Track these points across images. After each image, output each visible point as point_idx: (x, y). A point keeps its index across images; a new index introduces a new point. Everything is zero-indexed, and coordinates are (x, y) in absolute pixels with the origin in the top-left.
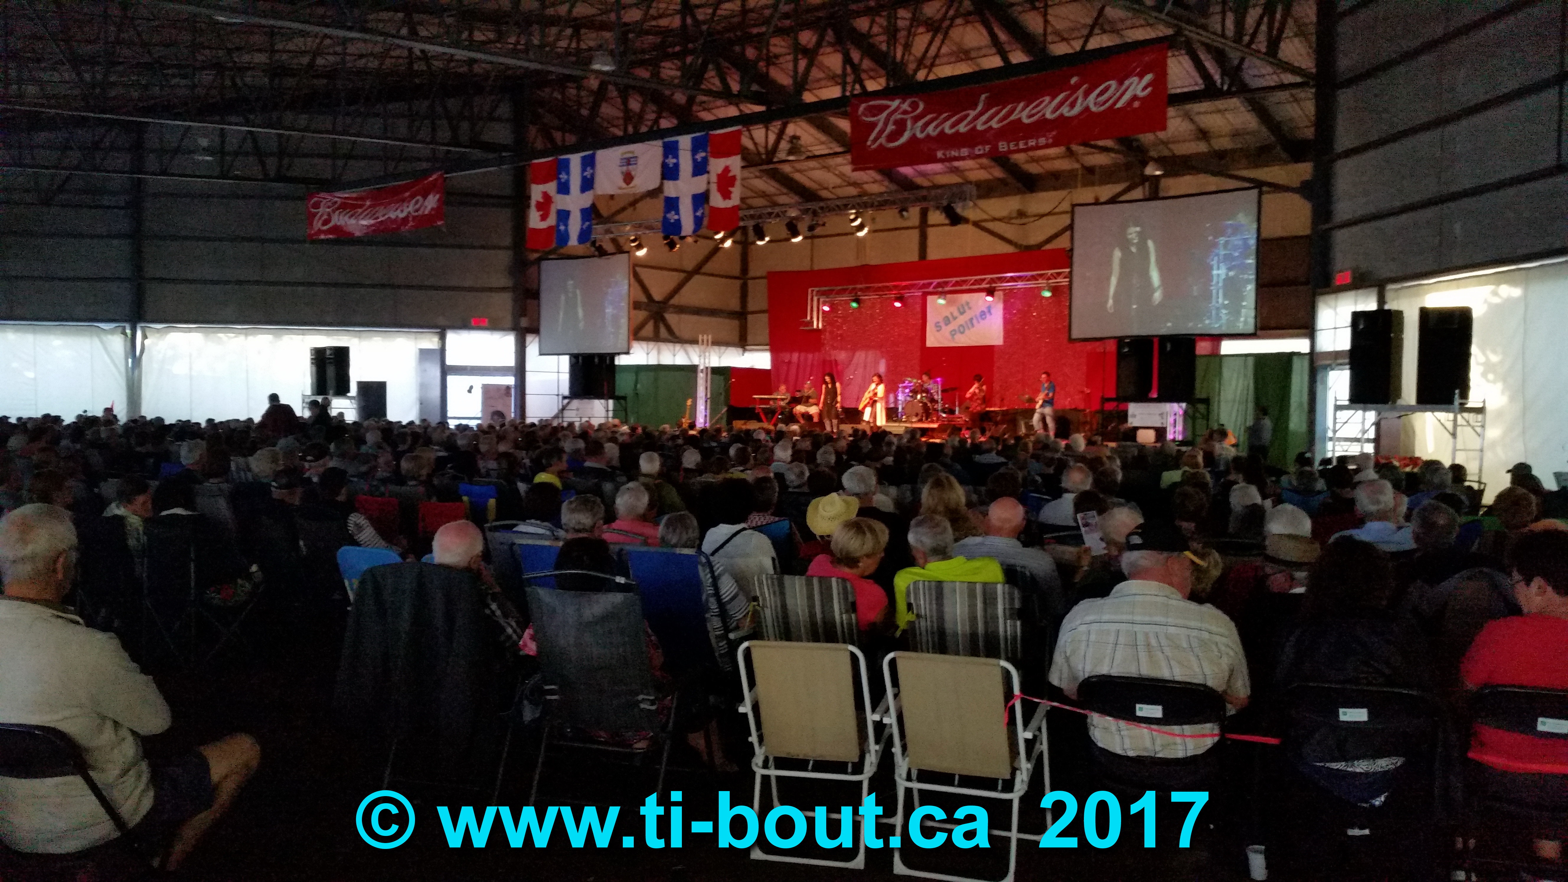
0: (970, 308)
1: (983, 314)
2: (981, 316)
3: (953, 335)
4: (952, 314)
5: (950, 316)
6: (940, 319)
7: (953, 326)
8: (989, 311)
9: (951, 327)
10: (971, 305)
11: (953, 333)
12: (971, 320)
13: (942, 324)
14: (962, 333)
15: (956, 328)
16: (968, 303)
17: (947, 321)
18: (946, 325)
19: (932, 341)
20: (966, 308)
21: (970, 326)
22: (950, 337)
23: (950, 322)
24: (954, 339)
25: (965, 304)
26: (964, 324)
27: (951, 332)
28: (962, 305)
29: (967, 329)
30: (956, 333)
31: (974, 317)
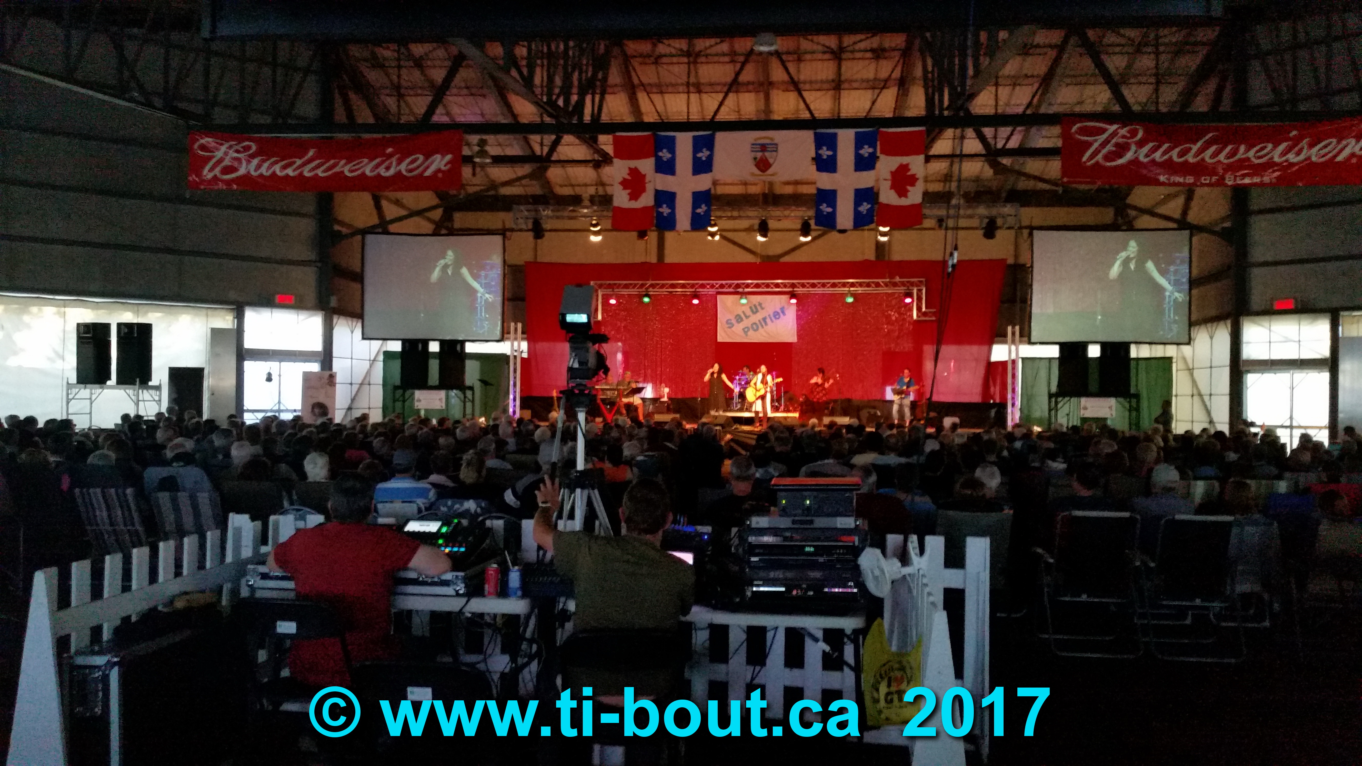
0: (763, 309)
1: (776, 315)
2: (775, 316)
3: (746, 333)
4: (743, 312)
5: (743, 316)
6: (731, 317)
7: (746, 323)
8: (783, 313)
9: (741, 326)
10: (763, 306)
11: (746, 330)
12: (764, 319)
13: (734, 321)
14: (756, 330)
15: (750, 326)
16: (760, 304)
17: (739, 319)
18: (738, 322)
19: (722, 337)
20: (759, 308)
21: (763, 324)
22: (742, 334)
23: (742, 320)
24: (747, 335)
25: (757, 304)
26: (758, 322)
27: (743, 329)
28: (755, 306)
29: (760, 327)
30: (749, 330)
31: (767, 316)
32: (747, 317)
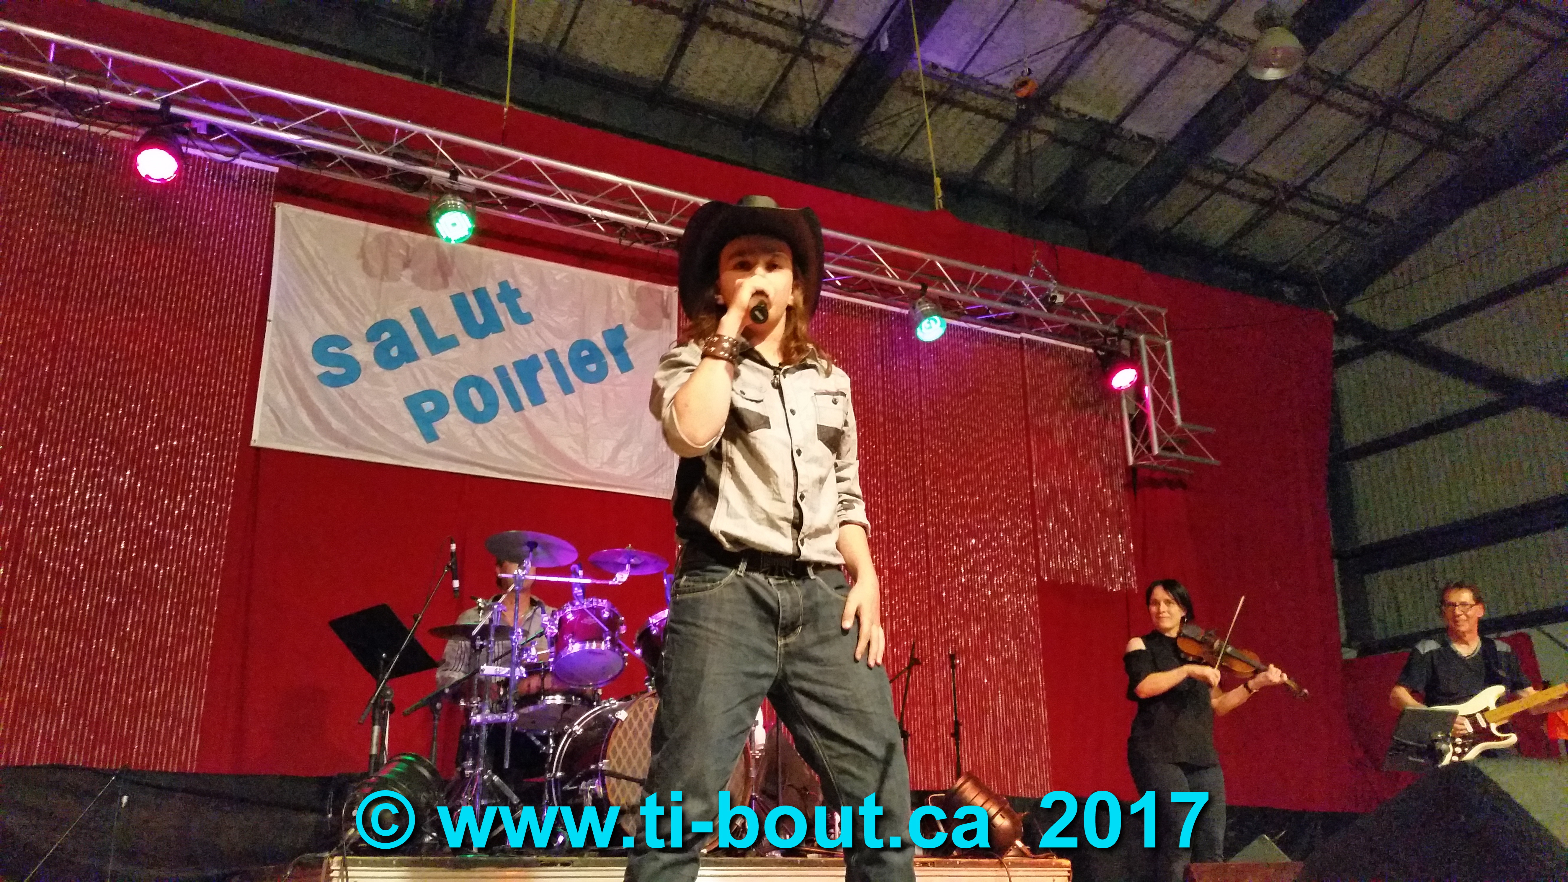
1: (585, 360)
2: (577, 365)
3: (425, 422)
4: (418, 315)
5: (412, 330)
7: (429, 371)
8: (619, 351)
9: (400, 381)
10: (524, 305)
11: (423, 413)
12: (526, 369)
13: (362, 352)
14: (476, 419)
16: (509, 294)
17: (393, 346)
18: (385, 360)
19: (282, 424)
20: (502, 310)
21: (521, 392)
22: (407, 424)
23: (409, 355)
24: (431, 436)
25: (493, 291)
26: (493, 379)
27: (413, 403)
28: (481, 294)
29: (503, 400)
30: (441, 411)
31: (542, 357)
32: (438, 345)
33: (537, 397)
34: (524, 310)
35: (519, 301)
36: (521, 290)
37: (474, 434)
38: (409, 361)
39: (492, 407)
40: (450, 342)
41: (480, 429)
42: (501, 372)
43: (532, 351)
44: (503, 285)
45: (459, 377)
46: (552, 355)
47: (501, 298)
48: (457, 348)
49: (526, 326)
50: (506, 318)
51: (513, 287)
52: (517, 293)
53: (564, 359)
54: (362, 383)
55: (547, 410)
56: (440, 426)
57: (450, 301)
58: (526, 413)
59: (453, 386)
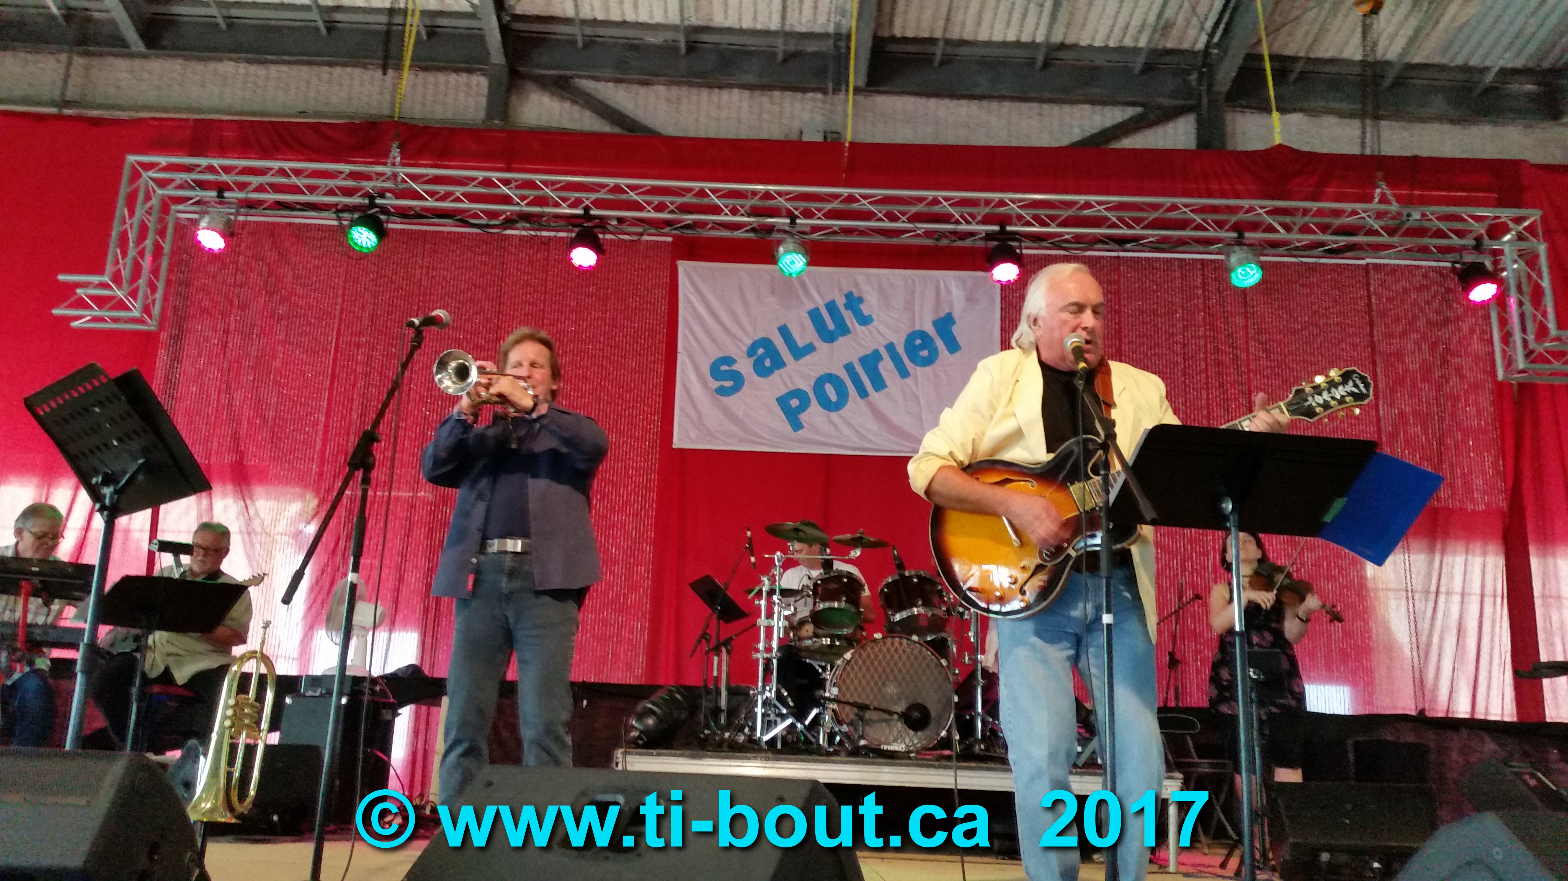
0: (865, 320)
1: (920, 347)
2: (913, 351)
3: (792, 413)
4: (784, 331)
5: (779, 344)
6: (737, 350)
7: (795, 375)
9: (774, 385)
10: (865, 309)
11: (793, 405)
13: (744, 366)
14: (833, 406)
15: (809, 386)
16: (853, 301)
17: (766, 358)
18: (761, 370)
21: (866, 382)
22: (777, 418)
23: (778, 364)
24: (797, 425)
25: (841, 302)
26: (843, 374)
27: (783, 401)
28: (831, 307)
29: (852, 390)
30: (805, 404)
31: (883, 351)
32: (799, 353)
33: (879, 384)
34: (866, 313)
35: (861, 306)
36: (864, 298)
37: (831, 422)
38: (778, 368)
39: (843, 396)
40: (810, 349)
41: (834, 415)
42: (849, 368)
43: (874, 347)
44: (849, 296)
45: (817, 376)
46: (890, 347)
47: (848, 306)
48: (814, 353)
49: (869, 327)
50: (852, 323)
51: (856, 296)
52: (861, 300)
53: (901, 350)
54: (745, 389)
55: (888, 394)
56: (803, 417)
57: (807, 316)
58: (870, 398)
59: (813, 384)
